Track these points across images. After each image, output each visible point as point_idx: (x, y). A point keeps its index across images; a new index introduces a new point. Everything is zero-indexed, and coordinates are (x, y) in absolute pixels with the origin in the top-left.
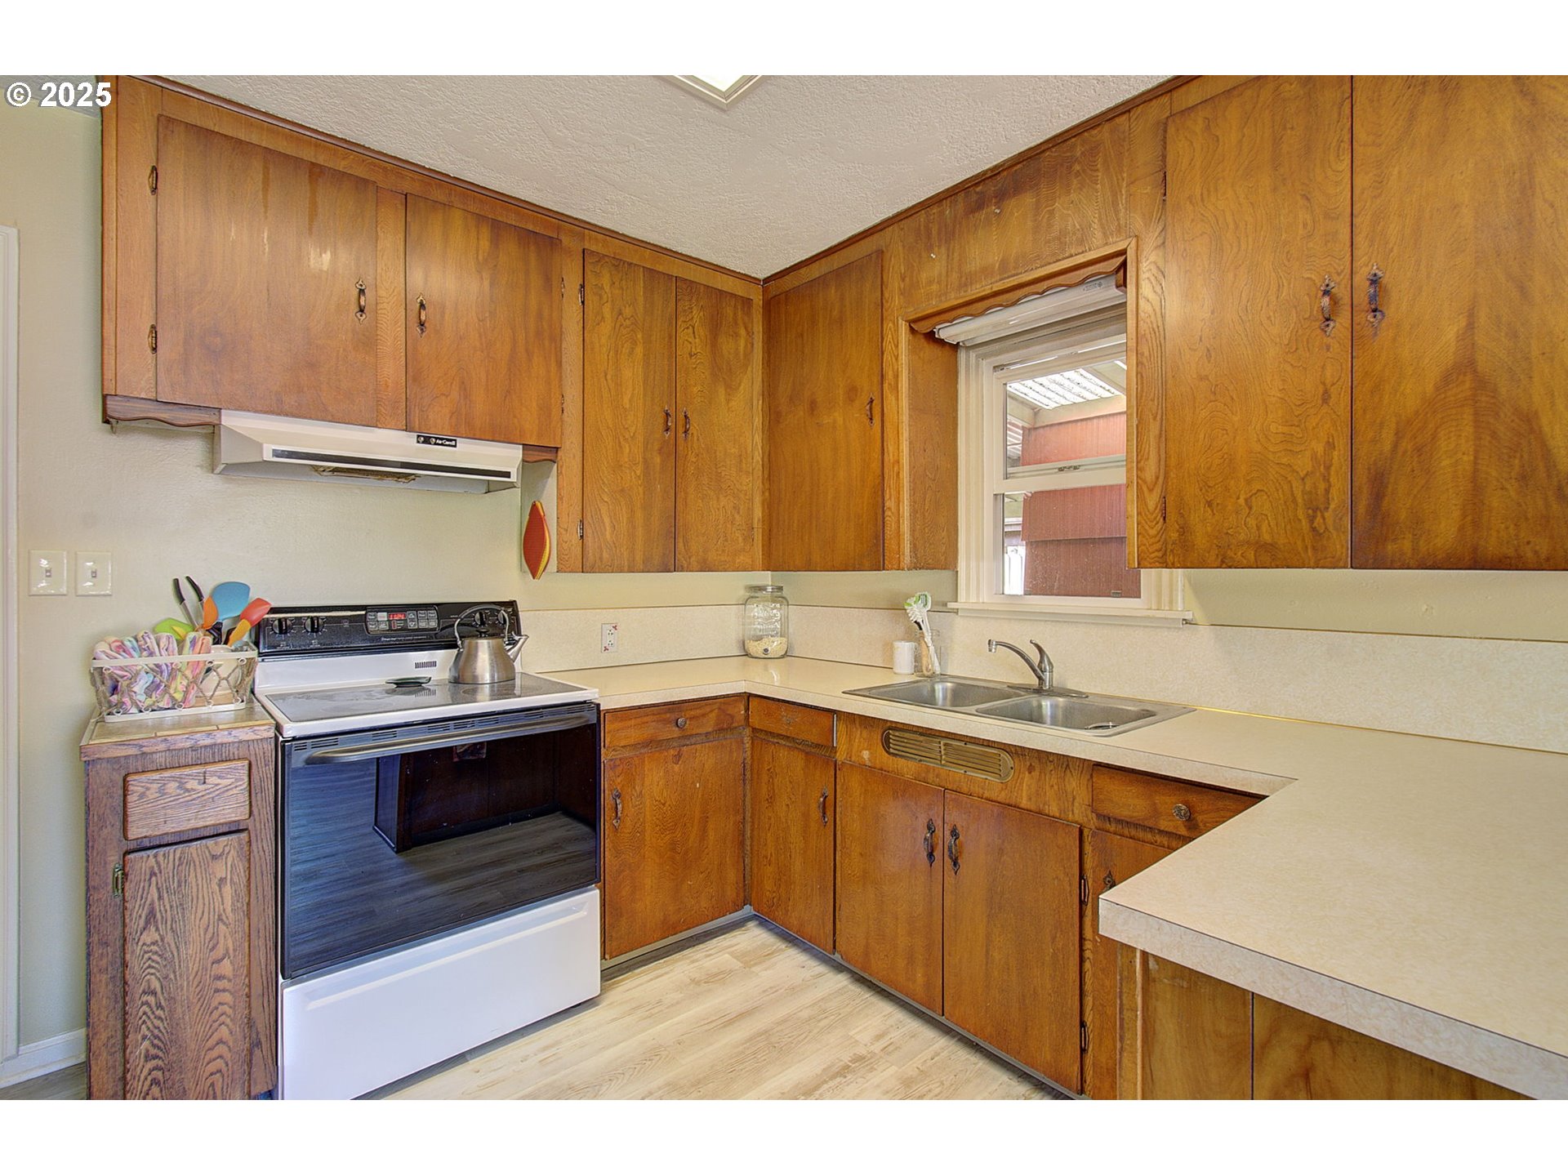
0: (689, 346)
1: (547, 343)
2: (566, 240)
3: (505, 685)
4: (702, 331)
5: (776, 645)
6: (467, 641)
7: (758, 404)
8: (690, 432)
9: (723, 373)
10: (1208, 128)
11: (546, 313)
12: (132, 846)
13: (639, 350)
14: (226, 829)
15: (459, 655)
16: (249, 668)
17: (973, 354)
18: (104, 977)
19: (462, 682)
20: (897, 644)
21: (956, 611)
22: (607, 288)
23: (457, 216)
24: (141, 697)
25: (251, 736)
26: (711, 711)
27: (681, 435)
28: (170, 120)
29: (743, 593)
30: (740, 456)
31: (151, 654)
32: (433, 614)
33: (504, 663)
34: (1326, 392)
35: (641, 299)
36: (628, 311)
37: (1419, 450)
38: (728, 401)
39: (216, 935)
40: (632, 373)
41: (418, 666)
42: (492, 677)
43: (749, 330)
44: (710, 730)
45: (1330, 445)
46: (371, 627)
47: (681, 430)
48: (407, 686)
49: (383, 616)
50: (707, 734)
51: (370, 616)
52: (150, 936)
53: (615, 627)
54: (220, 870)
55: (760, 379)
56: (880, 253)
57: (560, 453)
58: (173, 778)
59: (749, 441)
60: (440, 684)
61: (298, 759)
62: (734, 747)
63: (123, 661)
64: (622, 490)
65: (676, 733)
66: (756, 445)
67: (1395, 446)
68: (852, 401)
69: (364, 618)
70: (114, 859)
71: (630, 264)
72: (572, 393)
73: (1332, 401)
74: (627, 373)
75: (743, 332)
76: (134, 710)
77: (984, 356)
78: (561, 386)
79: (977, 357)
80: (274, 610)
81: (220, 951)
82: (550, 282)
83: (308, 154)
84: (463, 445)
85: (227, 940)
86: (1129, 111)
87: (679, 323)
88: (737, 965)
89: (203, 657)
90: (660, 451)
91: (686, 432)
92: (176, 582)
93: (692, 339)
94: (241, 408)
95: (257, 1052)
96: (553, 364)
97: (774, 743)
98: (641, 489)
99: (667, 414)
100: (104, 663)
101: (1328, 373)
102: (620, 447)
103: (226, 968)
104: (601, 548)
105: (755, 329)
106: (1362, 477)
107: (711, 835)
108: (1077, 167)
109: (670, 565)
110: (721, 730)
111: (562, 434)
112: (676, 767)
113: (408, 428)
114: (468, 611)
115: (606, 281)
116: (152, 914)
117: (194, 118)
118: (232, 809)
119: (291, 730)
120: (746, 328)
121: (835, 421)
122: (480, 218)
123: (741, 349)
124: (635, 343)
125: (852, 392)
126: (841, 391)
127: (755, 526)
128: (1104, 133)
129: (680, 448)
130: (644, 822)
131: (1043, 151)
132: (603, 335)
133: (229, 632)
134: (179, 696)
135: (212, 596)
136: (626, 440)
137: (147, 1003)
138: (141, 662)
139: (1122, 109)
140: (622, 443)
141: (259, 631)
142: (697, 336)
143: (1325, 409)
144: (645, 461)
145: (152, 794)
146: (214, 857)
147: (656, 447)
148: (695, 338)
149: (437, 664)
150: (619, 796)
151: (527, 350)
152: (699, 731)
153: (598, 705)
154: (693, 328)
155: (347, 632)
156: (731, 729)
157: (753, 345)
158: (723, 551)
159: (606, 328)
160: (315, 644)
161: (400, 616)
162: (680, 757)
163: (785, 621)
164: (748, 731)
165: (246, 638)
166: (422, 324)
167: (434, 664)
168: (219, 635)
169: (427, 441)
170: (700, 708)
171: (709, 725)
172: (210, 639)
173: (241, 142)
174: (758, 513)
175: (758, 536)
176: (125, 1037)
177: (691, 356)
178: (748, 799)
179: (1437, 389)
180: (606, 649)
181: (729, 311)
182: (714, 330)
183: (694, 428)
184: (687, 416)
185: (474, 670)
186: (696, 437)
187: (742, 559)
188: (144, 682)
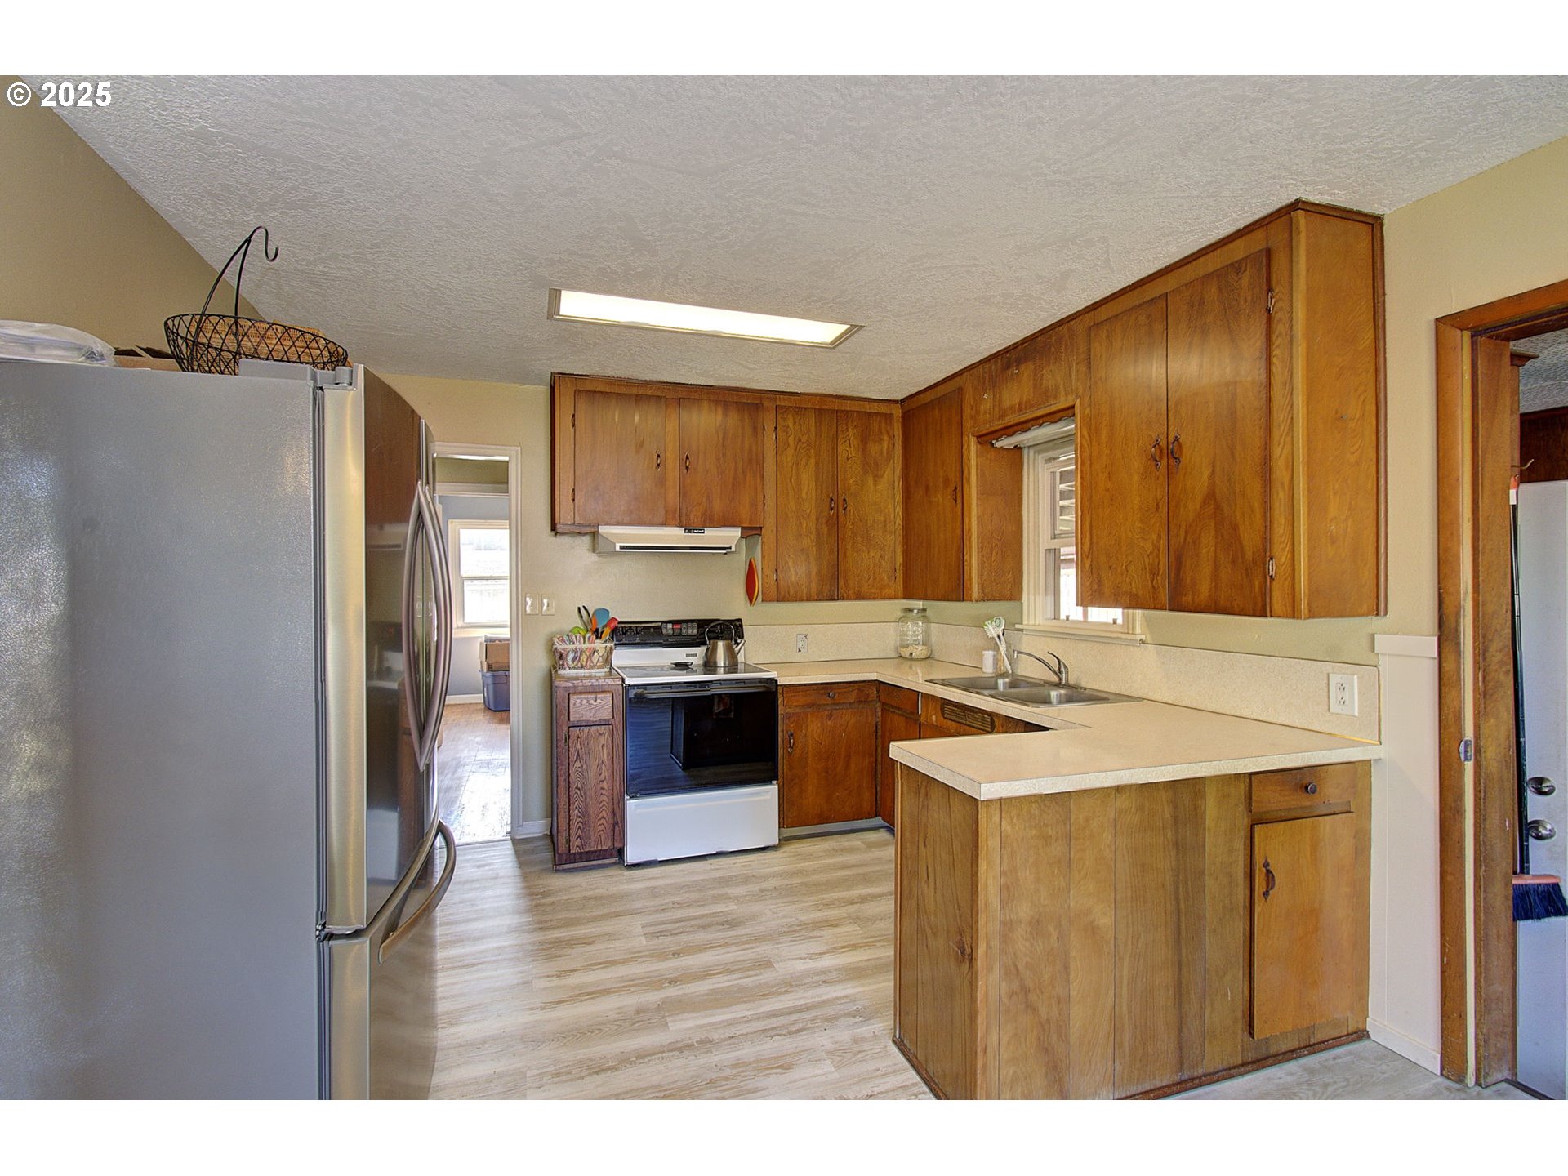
0: (847, 453)
1: (755, 466)
2: (766, 403)
3: (732, 667)
4: (855, 442)
5: (920, 651)
6: (712, 641)
7: (899, 484)
8: (848, 509)
9: (871, 467)
10: (1108, 337)
11: (754, 448)
12: (571, 725)
13: (812, 461)
14: (604, 723)
15: (708, 649)
16: (610, 652)
17: (1032, 451)
18: (562, 779)
19: (709, 666)
20: (985, 652)
21: (1022, 630)
22: (791, 426)
23: (705, 403)
24: (570, 663)
25: (612, 683)
26: (854, 690)
27: (841, 512)
28: (579, 391)
29: (899, 614)
30: (885, 521)
31: (574, 643)
32: (695, 625)
33: (732, 655)
34: (1157, 504)
35: (813, 428)
36: (804, 438)
37: (1194, 542)
38: (875, 486)
39: (601, 768)
40: (807, 476)
41: (687, 655)
42: (725, 663)
43: (891, 434)
44: (852, 701)
45: (1159, 537)
46: (664, 632)
47: (841, 508)
48: (682, 666)
49: (670, 626)
50: (850, 703)
51: (664, 626)
52: (578, 764)
53: (806, 637)
54: (602, 740)
55: (900, 467)
56: (960, 390)
57: (763, 530)
58: (585, 698)
59: (892, 510)
60: (698, 665)
61: (632, 694)
62: (869, 713)
63: (563, 646)
64: (802, 550)
65: (829, 701)
66: (898, 513)
67: (1185, 539)
68: (947, 487)
69: (660, 627)
70: (565, 729)
71: (806, 409)
72: (770, 493)
73: (1160, 510)
74: (804, 477)
75: (886, 438)
76: (568, 669)
77: (1039, 452)
78: (763, 489)
79: (1035, 453)
80: (619, 623)
81: (602, 776)
82: (757, 430)
83: (634, 391)
84: (710, 532)
85: (605, 773)
86: (1075, 318)
87: (839, 440)
88: (863, 846)
89: (593, 645)
90: (827, 522)
91: (844, 509)
92: (579, 608)
93: (849, 449)
94: (607, 524)
96: (759, 480)
97: (892, 712)
98: (814, 548)
99: (832, 500)
100: (556, 647)
101: (1158, 493)
102: (800, 523)
103: (605, 785)
104: (788, 587)
105: (896, 433)
106: (1172, 559)
107: (853, 768)
108: (1053, 349)
109: (835, 596)
110: (860, 702)
111: (764, 518)
112: (829, 723)
113: (680, 525)
114: (712, 624)
115: (790, 422)
116: (578, 755)
117: (589, 387)
118: (606, 714)
119: (628, 681)
120: (888, 434)
121: (938, 500)
122: (717, 402)
123: (885, 450)
124: (809, 457)
125: (947, 481)
126: (941, 480)
127: (898, 568)
128: (1063, 330)
129: (842, 519)
130: (807, 753)
131: (1037, 337)
132: (789, 457)
133: (602, 633)
134: (584, 664)
135: (594, 613)
136: (804, 518)
137: (577, 793)
138: (570, 647)
139: (1072, 317)
140: (802, 521)
141: (614, 631)
143: (1157, 515)
144: (817, 530)
145: (578, 704)
146: (600, 734)
147: (824, 520)
148: (851, 447)
149: (696, 654)
150: (792, 735)
151: (743, 472)
152: (845, 701)
153: (777, 681)
154: (849, 441)
155: (652, 635)
156: (866, 701)
157: (894, 445)
158: (873, 586)
159: (790, 451)
160: (638, 640)
161: (679, 626)
162: (832, 716)
163: (927, 634)
164: (879, 705)
165: (608, 636)
166: (687, 468)
167: (696, 655)
168: (598, 634)
169: (689, 531)
170: (846, 688)
171: (852, 697)
172: (594, 637)
173: (607, 393)
174: (900, 559)
175: (900, 575)
176: (569, 806)
177: (848, 459)
178: (879, 749)
179: (1201, 507)
180: (799, 650)
181: (876, 425)
182: (864, 440)
183: (850, 506)
184: (845, 500)
185: (716, 657)
186: (852, 511)
187: (887, 591)
188: (571, 656)
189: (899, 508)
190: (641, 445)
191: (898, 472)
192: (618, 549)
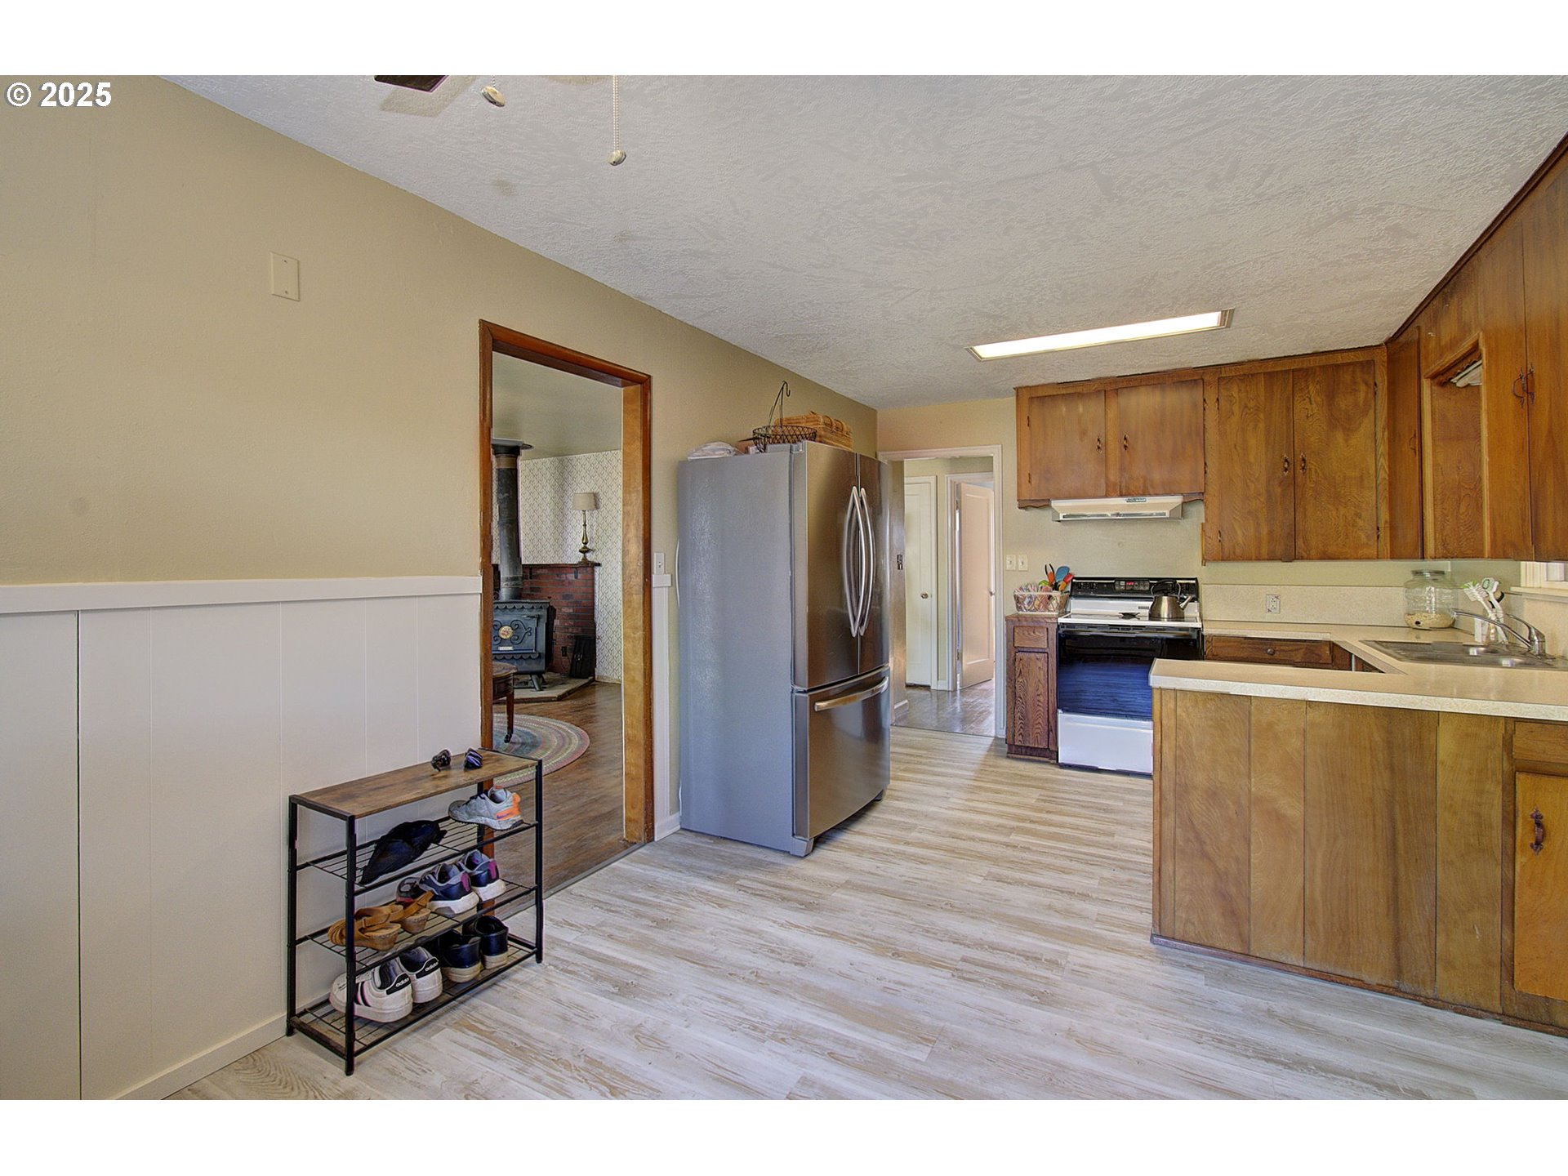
0: (1306, 411)
1: (1196, 438)
2: (1207, 378)
3: (1177, 619)
4: (1318, 399)
6: (1159, 596)
8: (1308, 467)
9: (1341, 422)
11: (1194, 422)
12: (1017, 651)
13: (1262, 426)
14: (1041, 651)
15: (1154, 603)
16: (1066, 600)
19: (1153, 614)
22: (1236, 395)
23: (1143, 389)
24: (1026, 606)
25: (1049, 621)
26: (1301, 649)
27: (1299, 471)
28: (1032, 398)
30: (1363, 476)
33: (1177, 608)
35: (1263, 393)
36: (1252, 404)
38: (1347, 441)
39: (1039, 686)
40: (1256, 440)
41: (1135, 607)
42: (1168, 615)
43: (1371, 383)
45: (1525, 479)
46: (1117, 588)
47: (1299, 468)
48: (1129, 614)
49: (1123, 582)
51: (1117, 583)
55: (1384, 416)
57: (1205, 495)
59: (1371, 462)
60: (1144, 614)
61: (1061, 631)
63: (1021, 593)
64: (1250, 512)
69: (1113, 584)
71: (1253, 375)
72: (1212, 460)
73: (1525, 449)
74: (1252, 442)
75: (1364, 388)
76: (1024, 610)
78: (1204, 457)
80: (1076, 578)
81: (1041, 692)
82: (1197, 404)
83: (1079, 390)
84: (1151, 501)
85: (1043, 690)
87: (1296, 399)
89: (1049, 594)
90: (1280, 484)
91: (1303, 469)
92: (1046, 566)
93: (1309, 407)
94: (1055, 498)
95: (1051, 733)
98: (1265, 510)
99: (1287, 461)
100: (1017, 593)
102: (1247, 486)
103: (1042, 699)
104: (1234, 547)
105: (1379, 380)
109: (1291, 556)
111: (1206, 484)
113: (1122, 496)
115: (1235, 391)
117: (1039, 394)
119: (1060, 620)
120: (1367, 383)
123: (1362, 400)
124: (1257, 421)
127: (1381, 526)
129: (1299, 480)
132: (1233, 424)
133: (1061, 586)
136: (1251, 481)
138: (1026, 593)
140: (1249, 484)
141: (1071, 586)
142: (1313, 402)
143: (1523, 455)
144: (1268, 491)
145: (1020, 634)
147: (1276, 482)
148: (1311, 404)
149: (1147, 607)
153: (1203, 631)
154: (1310, 399)
155: (1106, 589)
157: (1375, 393)
158: (1345, 545)
159: (1235, 419)
160: (1092, 593)
161: (1131, 584)
166: (1126, 447)
167: (1142, 607)
168: (1058, 587)
169: (1131, 500)
172: (1054, 588)
173: (1054, 395)
174: (1384, 516)
175: (1384, 533)
177: (1308, 417)
180: (1269, 611)
181: (1348, 376)
182: (1331, 396)
183: (1312, 464)
184: (1304, 460)
185: (1160, 611)
186: (1313, 470)
187: (1365, 551)
188: (1027, 600)
189: (1384, 462)
190: (1084, 433)
191: (1382, 421)
192: (1061, 518)
